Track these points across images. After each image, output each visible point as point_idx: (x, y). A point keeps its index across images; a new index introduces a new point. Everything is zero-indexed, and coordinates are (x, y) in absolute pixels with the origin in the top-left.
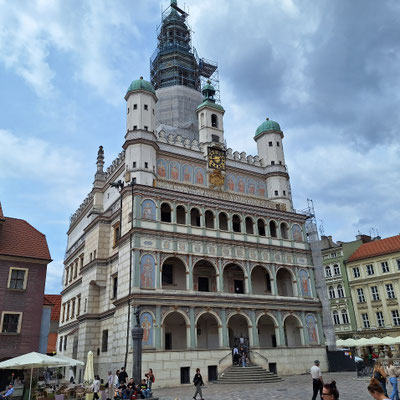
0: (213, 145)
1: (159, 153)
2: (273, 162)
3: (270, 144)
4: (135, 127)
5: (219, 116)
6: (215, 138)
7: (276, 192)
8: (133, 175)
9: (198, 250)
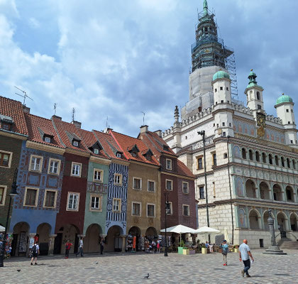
0: (259, 111)
1: (235, 117)
2: (289, 122)
3: (287, 110)
4: (222, 101)
5: (260, 92)
6: (259, 107)
7: (292, 141)
8: (224, 130)
9: (260, 175)
